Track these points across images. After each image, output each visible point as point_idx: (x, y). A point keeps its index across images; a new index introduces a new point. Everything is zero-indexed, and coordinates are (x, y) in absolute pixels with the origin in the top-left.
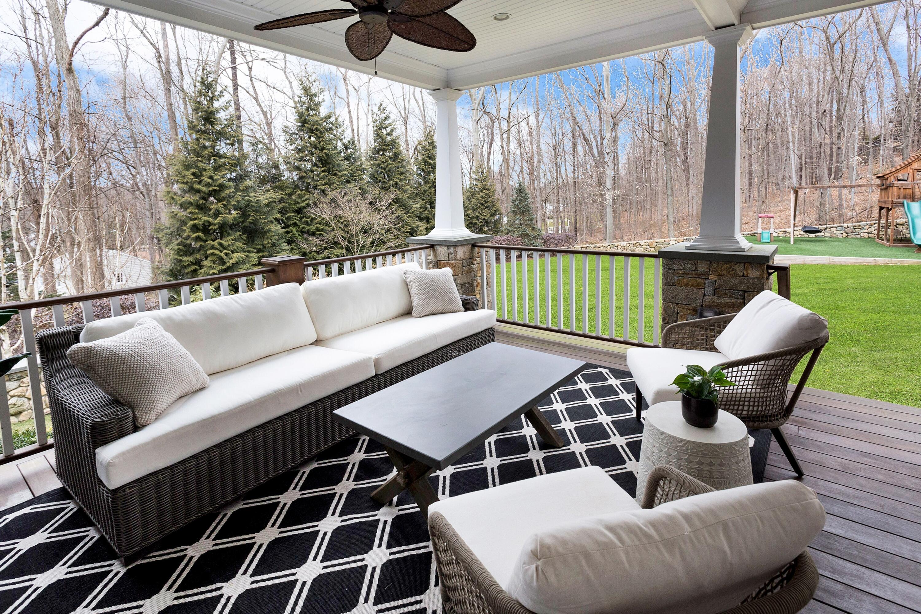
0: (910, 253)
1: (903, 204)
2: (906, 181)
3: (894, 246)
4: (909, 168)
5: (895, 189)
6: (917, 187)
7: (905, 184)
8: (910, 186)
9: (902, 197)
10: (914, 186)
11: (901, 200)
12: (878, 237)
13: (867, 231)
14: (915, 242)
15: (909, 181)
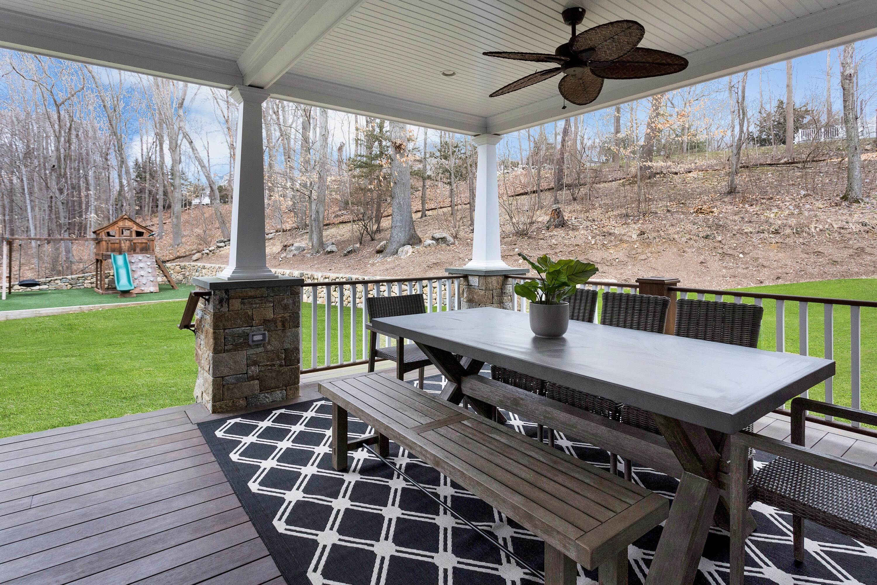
0: (115, 299)
1: (110, 256)
2: (114, 236)
3: (106, 294)
4: (116, 226)
5: (104, 243)
6: (122, 242)
7: (112, 239)
8: (118, 241)
9: (109, 250)
10: (120, 241)
11: (109, 253)
12: (97, 287)
13: (89, 281)
14: (118, 289)
15: (117, 237)
